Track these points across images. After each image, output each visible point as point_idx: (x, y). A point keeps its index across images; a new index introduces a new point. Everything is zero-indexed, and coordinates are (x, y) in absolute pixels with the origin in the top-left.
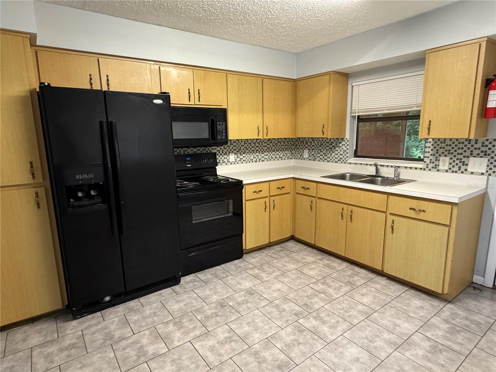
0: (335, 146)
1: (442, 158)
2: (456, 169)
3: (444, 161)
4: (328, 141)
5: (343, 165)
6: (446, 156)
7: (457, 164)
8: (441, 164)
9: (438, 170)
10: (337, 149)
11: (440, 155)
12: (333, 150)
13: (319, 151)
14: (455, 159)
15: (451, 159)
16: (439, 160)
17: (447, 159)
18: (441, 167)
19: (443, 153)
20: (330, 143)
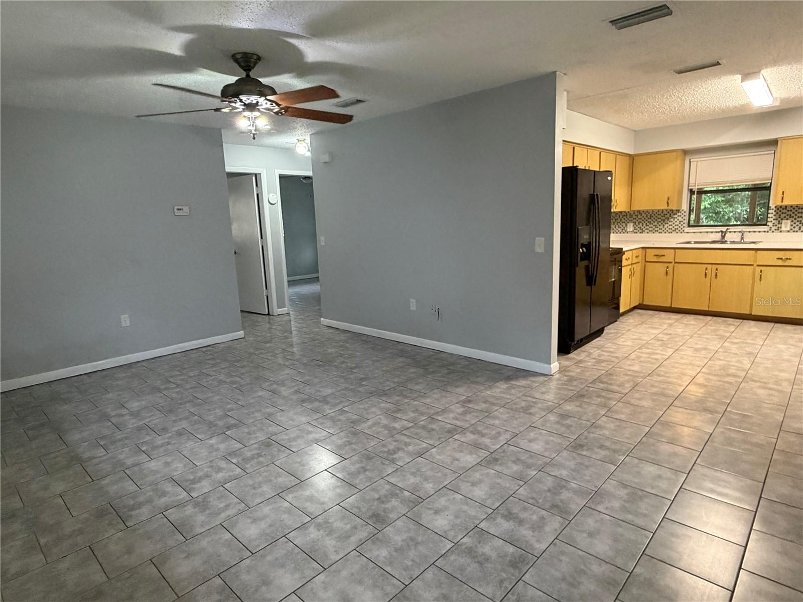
0: (668, 218)
1: (784, 221)
2: (797, 229)
3: (786, 224)
4: (660, 212)
5: (679, 234)
6: (787, 219)
7: (797, 225)
8: (783, 226)
9: (781, 232)
10: (672, 220)
11: (782, 219)
12: (666, 221)
13: (648, 224)
14: (795, 221)
15: (792, 221)
16: (781, 223)
17: (789, 222)
18: (783, 229)
19: (785, 217)
20: (662, 215)
